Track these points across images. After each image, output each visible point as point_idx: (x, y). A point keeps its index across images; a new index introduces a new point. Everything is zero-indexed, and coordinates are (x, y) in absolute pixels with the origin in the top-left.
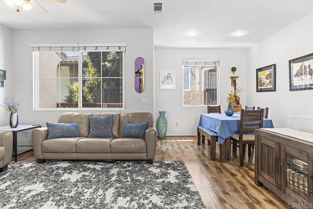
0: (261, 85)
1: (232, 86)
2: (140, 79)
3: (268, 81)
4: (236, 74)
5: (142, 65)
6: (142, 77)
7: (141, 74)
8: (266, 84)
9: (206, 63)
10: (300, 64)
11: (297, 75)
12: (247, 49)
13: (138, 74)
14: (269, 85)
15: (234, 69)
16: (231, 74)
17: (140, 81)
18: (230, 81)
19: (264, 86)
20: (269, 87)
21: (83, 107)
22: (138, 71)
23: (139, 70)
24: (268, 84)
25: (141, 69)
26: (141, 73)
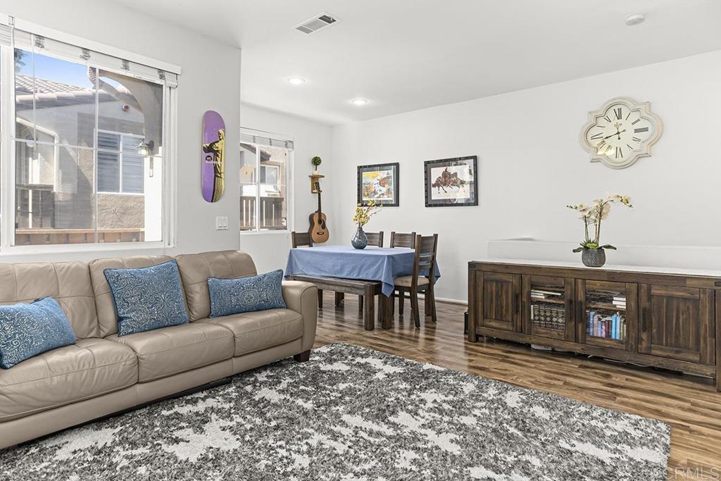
0: (368, 195)
1: (312, 193)
2: (215, 168)
3: (384, 190)
4: (320, 170)
5: (221, 131)
6: (219, 163)
7: (218, 156)
8: (379, 193)
9: (271, 142)
10: (443, 169)
11: (437, 185)
12: (331, 127)
13: (211, 154)
14: (385, 196)
15: (316, 162)
16: (312, 171)
17: (215, 172)
18: (309, 183)
19: (376, 196)
20: (385, 198)
21: (16, 244)
22: (212, 145)
23: (214, 143)
24: (383, 194)
25: (217, 142)
26: (218, 151)
